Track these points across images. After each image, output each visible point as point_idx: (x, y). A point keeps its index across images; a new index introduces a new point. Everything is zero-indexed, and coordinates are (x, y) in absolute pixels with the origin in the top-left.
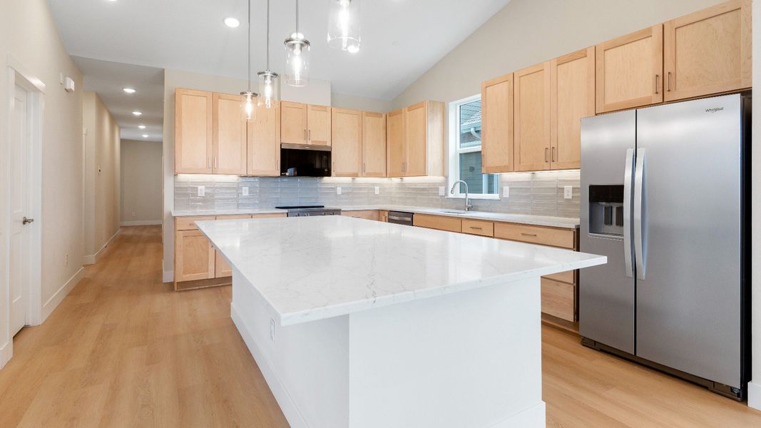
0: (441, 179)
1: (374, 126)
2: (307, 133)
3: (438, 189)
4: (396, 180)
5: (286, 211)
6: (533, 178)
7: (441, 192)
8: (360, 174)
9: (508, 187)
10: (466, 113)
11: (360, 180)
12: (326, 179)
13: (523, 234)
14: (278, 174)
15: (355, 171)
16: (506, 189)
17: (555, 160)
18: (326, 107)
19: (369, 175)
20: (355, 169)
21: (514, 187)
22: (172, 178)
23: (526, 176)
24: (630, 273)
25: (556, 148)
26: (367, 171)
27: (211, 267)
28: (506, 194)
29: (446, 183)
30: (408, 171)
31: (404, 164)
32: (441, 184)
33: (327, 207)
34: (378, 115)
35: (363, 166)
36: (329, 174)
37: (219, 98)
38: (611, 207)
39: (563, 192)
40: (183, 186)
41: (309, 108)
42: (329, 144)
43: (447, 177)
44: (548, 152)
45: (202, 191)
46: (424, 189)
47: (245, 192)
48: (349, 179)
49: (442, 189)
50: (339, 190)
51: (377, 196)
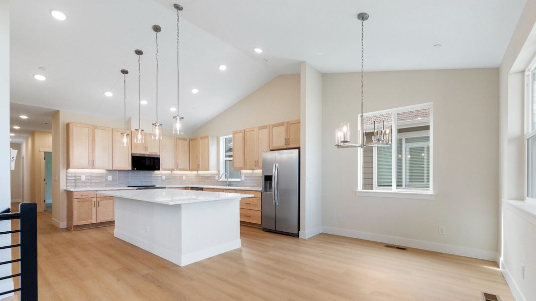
0: (216, 172)
1: (183, 145)
2: (146, 148)
3: (215, 177)
4: (195, 172)
5: (136, 188)
7: (217, 178)
8: (175, 169)
10: (228, 141)
11: (174, 172)
12: (156, 172)
14: (131, 169)
15: (172, 168)
16: (243, 177)
17: (258, 166)
19: (181, 170)
21: (247, 176)
22: (65, 171)
23: (250, 172)
24: (275, 204)
26: (179, 167)
27: (94, 217)
28: (243, 179)
29: (219, 174)
30: (201, 168)
31: (199, 165)
32: (216, 175)
33: (157, 186)
34: (185, 140)
35: (177, 165)
36: (158, 169)
37: (96, 128)
41: (148, 135)
42: (158, 154)
43: (219, 171)
44: (256, 161)
45: (83, 178)
46: (209, 177)
47: (110, 178)
48: (169, 172)
49: (217, 176)
50: (164, 177)
51: (185, 181)
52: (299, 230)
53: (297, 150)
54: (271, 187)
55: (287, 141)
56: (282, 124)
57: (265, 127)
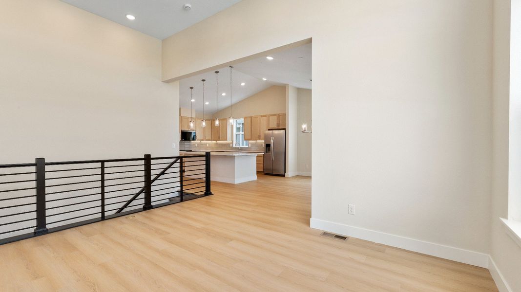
2: (188, 126)
4: (215, 142)
7: (231, 146)
11: (203, 142)
14: (181, 140)
23: (254, 141)
24: (272, 160)
25: (261, 136)
29: (232, 143)
31: (219, 137)
35: (205, 137)
41: (189, 118)
43: (233, 141)
50: (196, 145)
51: (208, 147)
52: (285, 173)
53: (284, 131)
54: (269, 150)
55: (278, 125)
56: (275, 115)
57: (265, 116)
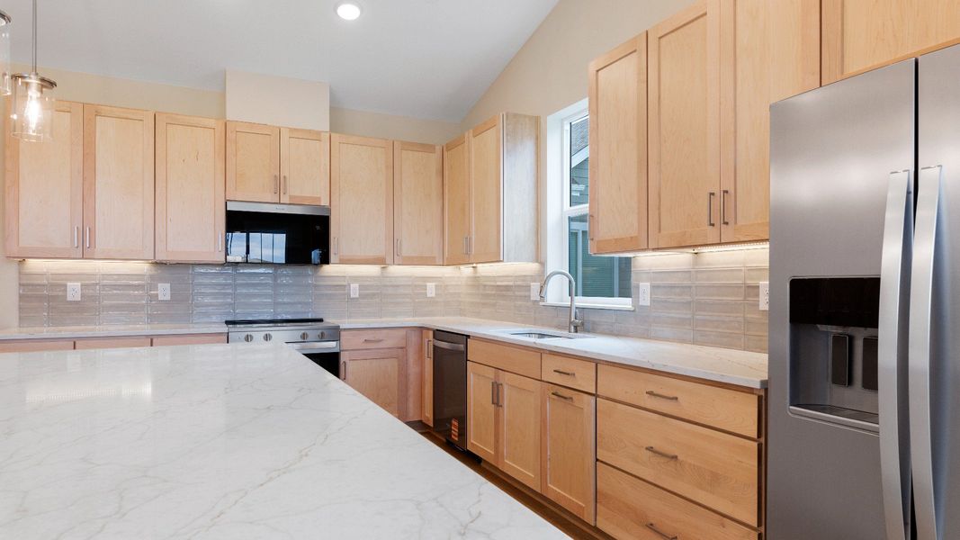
0: (531, 267)
1: (419, 170)
2: (279, 184)
3: (528, 288)
4: (466, 271)
6: (696, 263)
8: (391, 259)
9: (648, 284)
11: (396, 270)
13: (650, 393)
15: (382, 252)
16: (645, 287)
17: (729, 218)
18: (319, 133)
19: (410, 261)
20: (380, 249)
23: (681, 259)
25: (732, 191)
26: (404, 252)
28: (645, 298)
29: (540, 276)
30: (473, 252)
31: (467, 240)
32: (533, 278)
34: (427, 148)
35: (394, 242)
36: (326, 260)
38: (851, 339)
39: (758, 295)
40: (36, 282)
41: (285, 135)
42: (324, 202)
43: (543, 263)
44: (716, 201)
46: (507, 288)
47: (164, 293)
48: (373, 270)
49: (535, 286)
50: (355, 291)
51: (432, 302)
